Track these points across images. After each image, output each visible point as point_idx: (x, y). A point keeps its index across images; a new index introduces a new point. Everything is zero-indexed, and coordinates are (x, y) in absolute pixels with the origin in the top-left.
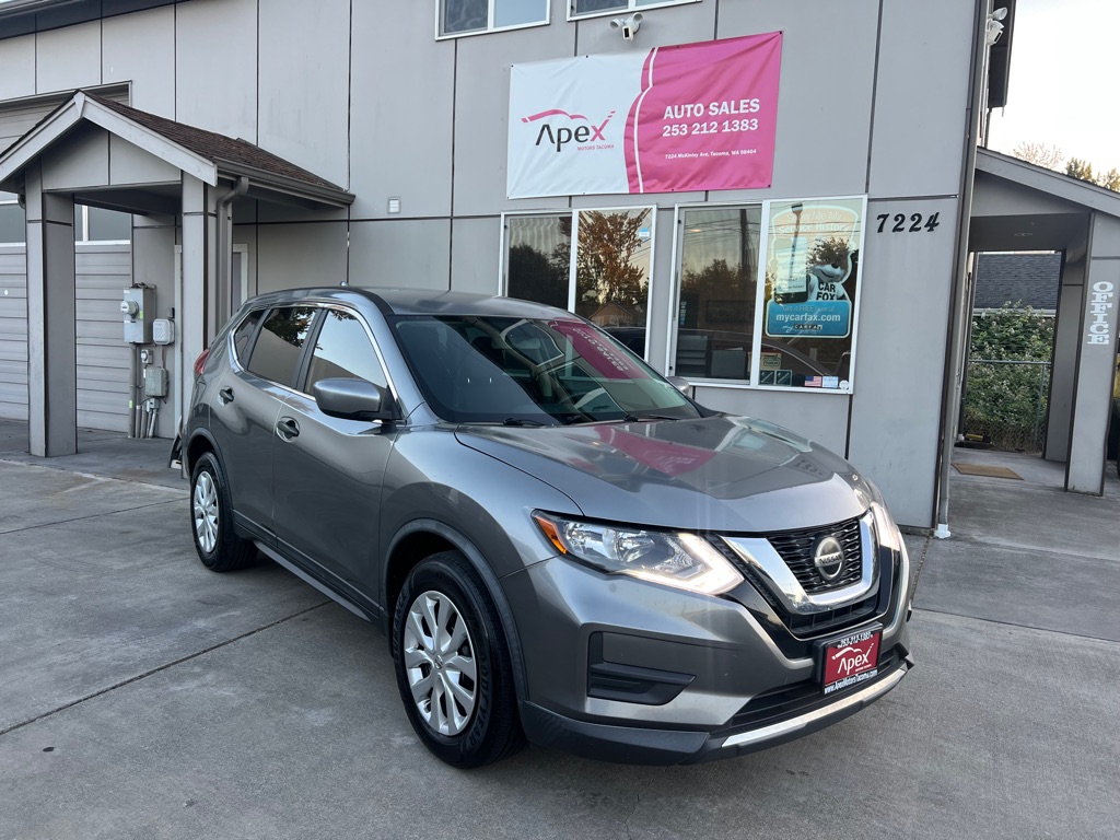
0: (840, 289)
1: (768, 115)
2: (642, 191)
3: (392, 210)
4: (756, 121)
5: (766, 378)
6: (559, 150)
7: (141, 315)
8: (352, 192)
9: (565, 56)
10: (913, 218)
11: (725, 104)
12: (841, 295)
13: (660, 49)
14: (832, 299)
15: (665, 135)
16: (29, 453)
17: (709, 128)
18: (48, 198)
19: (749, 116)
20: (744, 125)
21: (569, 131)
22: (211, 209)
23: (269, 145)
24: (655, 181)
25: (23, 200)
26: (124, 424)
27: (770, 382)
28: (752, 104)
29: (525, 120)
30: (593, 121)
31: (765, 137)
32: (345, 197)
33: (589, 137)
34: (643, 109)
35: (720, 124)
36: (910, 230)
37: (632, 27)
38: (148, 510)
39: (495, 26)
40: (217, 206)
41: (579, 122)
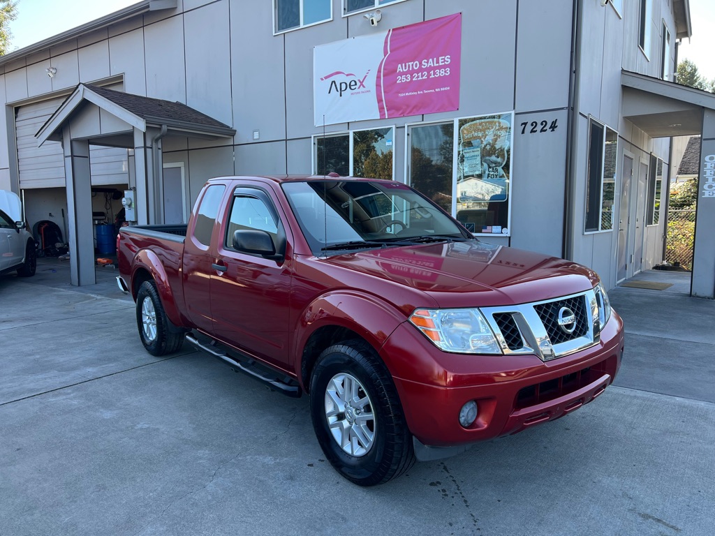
0: (501, 171)
1: (455, 66)
2: (387, 117)
3: (255, 138)
4: (449, 69)
6: (341, 96)
7: (133, 206)
8: (234, 128)
9: (343, 39)
10: (542, 124)
11: (431, 60)
12: (501, 175)
13: (393, 30)
14: (496, 177)
15: (398, 82)
16: (71, 284)
17: (422, 76)
18: (74, 143)
19: (445, 67)
20: (441, 73)
21: (346, 84)
22: (148, 144)
23: (193, 104)
24: (394, 111)
25: (62, 145)
28: (446, 59)
29: (322, 79)
30: (360, 77)
31: (454, 80)
32: (230, 132)
33: (357, 87)
34: (386, 67)
35: (428, 73)
36: (541, 132)
37: (376, 18)
38: (110, 313)
39: (304, 24)
40: (152, 143)
41: (351, 78)
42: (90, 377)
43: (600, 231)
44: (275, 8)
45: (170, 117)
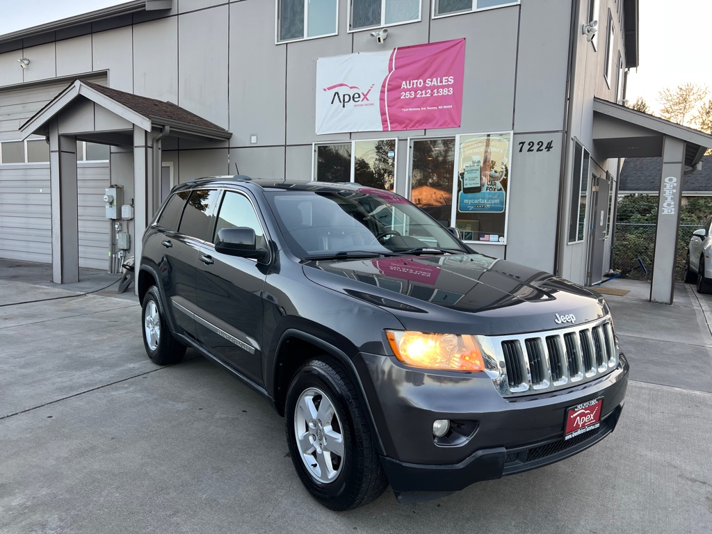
0: (499, 185)
1: (458, 86)
2: (389, 130)
3: (253, 142)
4: (452, 89)
6: (344, 107)
7: (115, 203)
8: (230, 131)
9: (348, 53)
10: (538, 144)
11: (435, 79)
12: (499, 188)
13: (399, 49)
14: (494, 190)
15: (402, 97)
16: (52, 281)
17: (426, 94)
18: (62, 139)
19: (448, 86)
20: (445, 92)
21: (349, 96)
22: (149, 144)
23: (186, 105)
24: (397, 124)
25: (48, 139)
26: (106, 265)
28: (449, 80)
29: (325, 90)
30: (363, 90)
31: (457, 99)
32: (227, 135)
33: (361, 99)
34: (390, 83)
35: (432, 91)
36: (537, 151)
37: (382, 36)
38: (113, 312)
39: (308, 36)
40: (153, 142)
41: (355, 91)
43: (577, 241)
44: (278, 18)
45: (168, 117)
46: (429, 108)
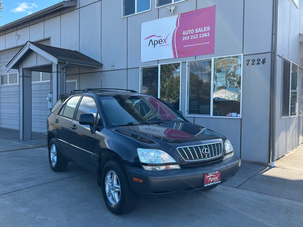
0: (236, 84)
1: (212, 32)
2: (177, 57)
3: (112, 68)
4: (209, 33)
5: (215, 114)
6: (155, 47)
7: (52, 101)
8: (102, 63)
9: (156, 19)
10: (257, 60)
11: (200, 29)
12: (236, 86)
13: (181, 14)
14: (234, 88)
15: (183, 40)
16: (19, 139)
17: (195, 37)
18: (24, 70)
19: (207, 32)
20: (205, 35)
21: (157, 41)
22: (59, 71)
24: (181, 54)
27: (216, 115)
28: (208, 28)
29: (145, 39)
30: (164, 38)
31: (211, 38)
32: (100, 65)
33: (163, 42)
34: (177, 33)
35: (198, 35)
36: (257, 64)
37: (173, 8)
39: (137, 12)
40: (61, 70)
41: (160, 38)
42: (18, 189)
43: (290, 116)
44: (123, 5)
45: (70, 57)
46: (197, 44)
